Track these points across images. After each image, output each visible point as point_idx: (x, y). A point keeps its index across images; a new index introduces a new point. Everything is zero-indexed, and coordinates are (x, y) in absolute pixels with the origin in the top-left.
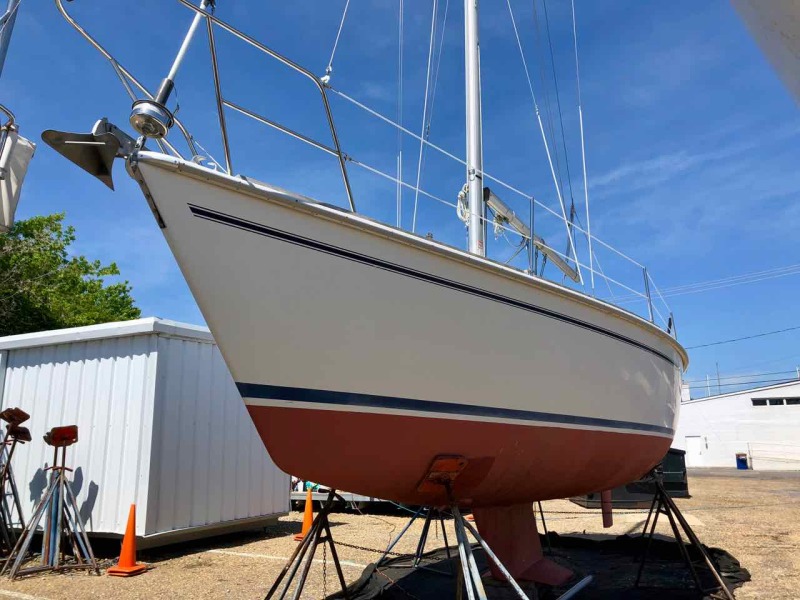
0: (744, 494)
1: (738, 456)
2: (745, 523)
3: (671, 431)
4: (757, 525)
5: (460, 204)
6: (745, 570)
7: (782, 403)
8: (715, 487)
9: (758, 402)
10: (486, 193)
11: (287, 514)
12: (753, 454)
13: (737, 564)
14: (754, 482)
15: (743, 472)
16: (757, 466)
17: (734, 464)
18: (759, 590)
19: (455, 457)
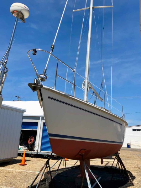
0: (130, 156)
1: (128, 144)
2: (132, 164)
3: (123, 143)
4: (134, 164)
5: (83, 85)
6: (134, 176)
7: (139, 131)
8: (123, 153)
9: (134, 130)
10: (89, 83)
11: (16, 157)
12: (131, 144)
13: (132, 174)
14: (132, 152)
15: (129, 149)
16: (132, 147)
17: (127, 146)
18: (138, 181)
19: (85, 150)
